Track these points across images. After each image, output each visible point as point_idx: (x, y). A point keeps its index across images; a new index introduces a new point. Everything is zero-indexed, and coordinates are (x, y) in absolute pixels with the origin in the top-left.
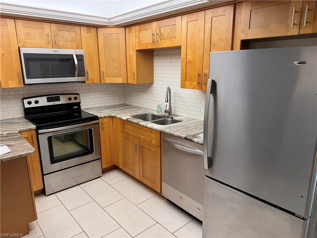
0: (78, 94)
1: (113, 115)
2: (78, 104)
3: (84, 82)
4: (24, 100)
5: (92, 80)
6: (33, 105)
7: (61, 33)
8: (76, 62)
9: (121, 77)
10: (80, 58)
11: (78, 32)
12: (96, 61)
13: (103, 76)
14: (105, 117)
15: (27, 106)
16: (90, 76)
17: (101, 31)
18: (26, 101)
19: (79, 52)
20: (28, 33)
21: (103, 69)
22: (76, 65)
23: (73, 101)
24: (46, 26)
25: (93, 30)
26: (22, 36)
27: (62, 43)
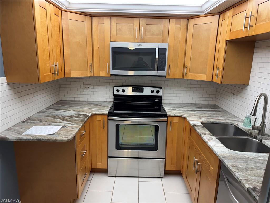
0: (161, 88)
1: (184, 116)
2: (160, 98)
3: (165, 76)
4: (114, 88)
5: (174, 75)
6: (121, 93)
7: (149, 27)
8: (157, 56)
9: (205, 74)
10: (163, 52)
11: (167, 25)
12: (181, 55)
13: (187, 71)
14: (175, 116)
15: (116, 93)
16: (172, 70)
17: (192, 22)
18: (115, 89)
19: (164, 45)
20: (120, 29)
21: (187, 64)
22: (157, 59)
23: (155, 94)
24: (136, 21)
25: (183, 22)
26: (114, 32)
27: (149, 37)
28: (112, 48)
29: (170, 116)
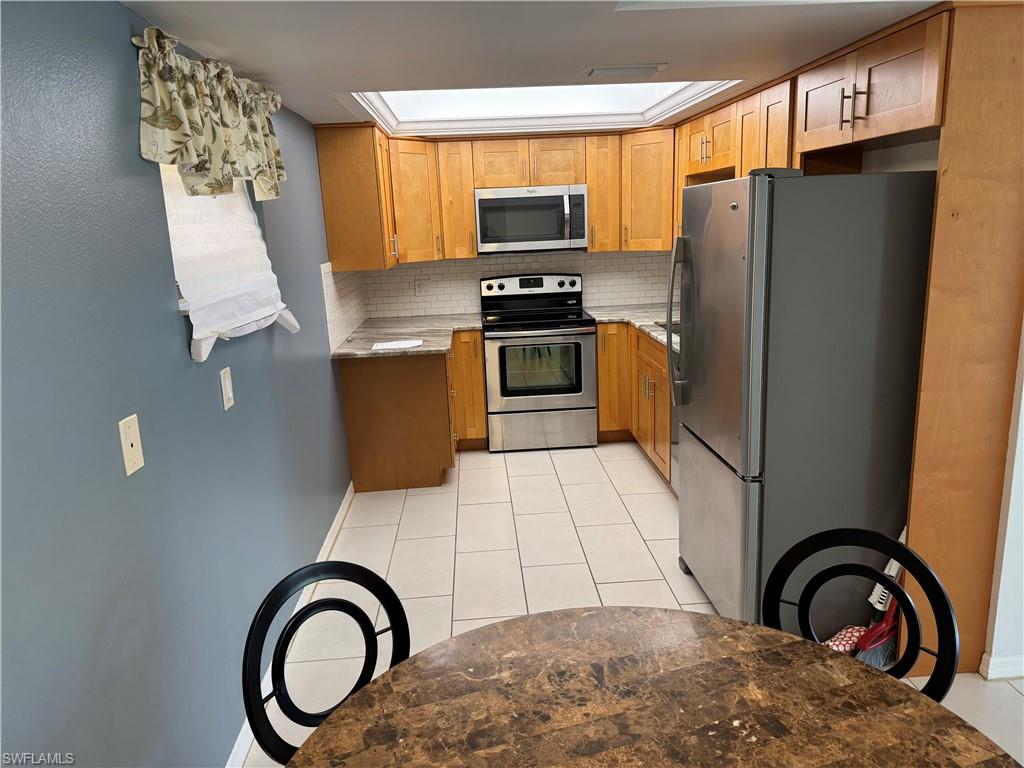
0: (579, 275)
1: (626, 320)
2: (578, 296)
3: (584, 249)
4: (482, 282)
5: (602, 245)
6: (495, 292)
7: (547, 156)
8: (567, 211)
9: (659, 237)
10: (577, 201)
11: (581, 150)
12: (612, 205)
13: (626, 235)
14: (611, 322)
15: (486, 293)
16: (599, 236)
17: (627, 138)
18: (484, 284)
19: (580, 189)
20: (491, 163)
21: (626, 222)
22: (567, 217)
23: (567, 288)
24: (522, 144)
25: (612, 141)
26: (481, 169)
27: (548, 174)
28: (480, 200)
29: (601, 323)
